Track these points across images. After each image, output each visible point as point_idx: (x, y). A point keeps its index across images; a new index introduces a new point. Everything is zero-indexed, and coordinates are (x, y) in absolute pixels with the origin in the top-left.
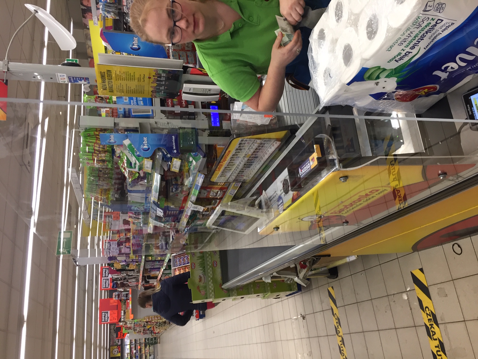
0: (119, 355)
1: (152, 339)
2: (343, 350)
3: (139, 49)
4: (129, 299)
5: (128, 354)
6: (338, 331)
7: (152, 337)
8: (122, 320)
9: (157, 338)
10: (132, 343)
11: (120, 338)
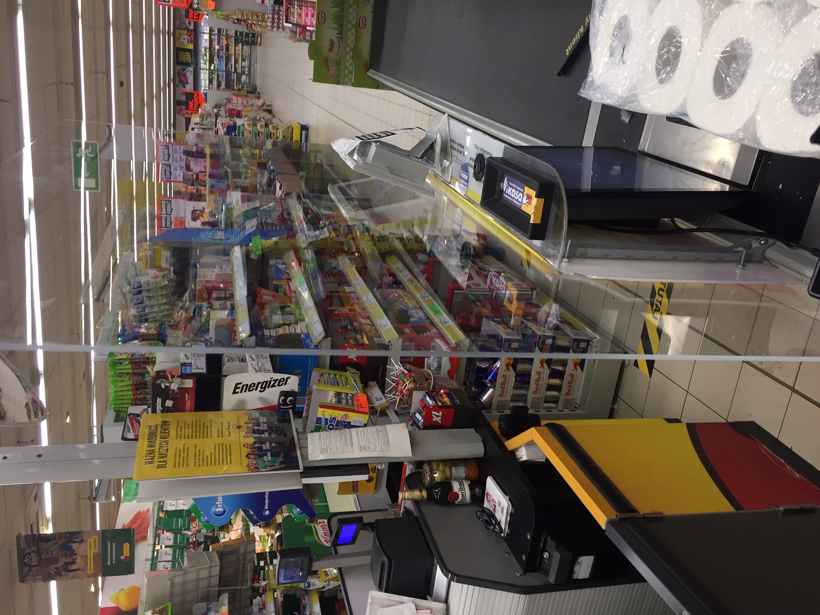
0: (191, 47)
1: (247, 35)
7: (248, 32)
9: (256, 35)
10: (214, 31)
11: (193, 20)
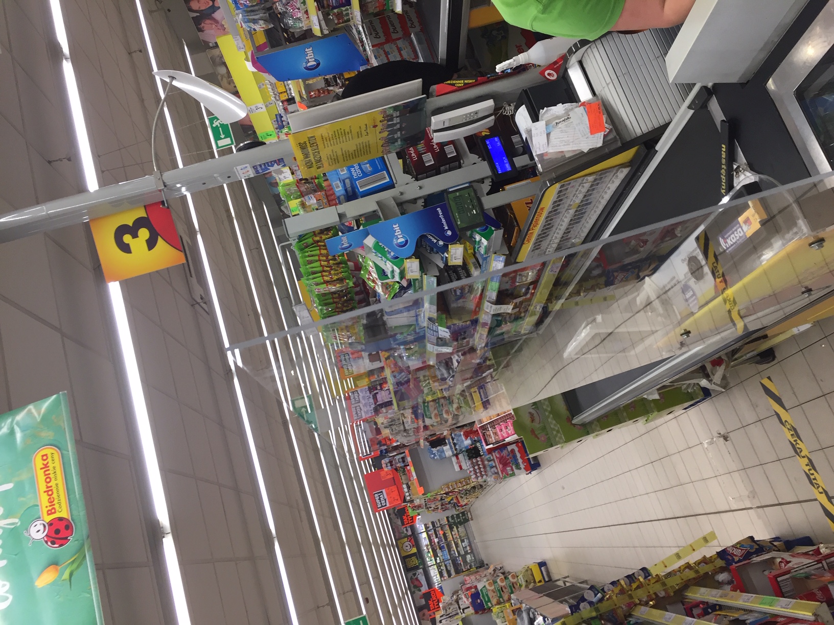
0: (414, 550)
1: (458, 515)
2: (815, 479)
3: (318, 64)
4: (408, 465)
5: (427, 546)
6: (799, 448)
7: (457, 513)
8: (408, 498)
9: (466, 512)
11: (409, 525)
